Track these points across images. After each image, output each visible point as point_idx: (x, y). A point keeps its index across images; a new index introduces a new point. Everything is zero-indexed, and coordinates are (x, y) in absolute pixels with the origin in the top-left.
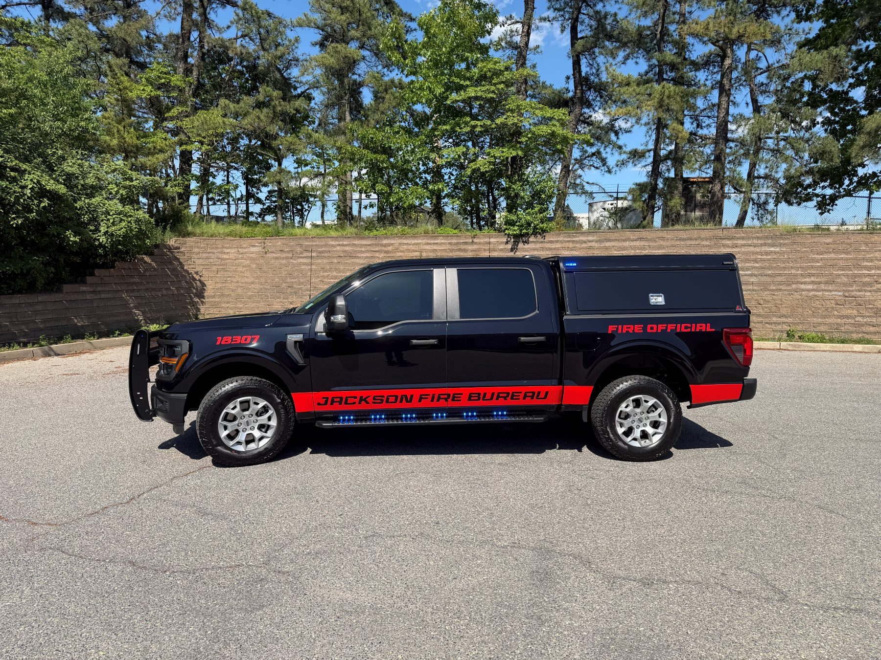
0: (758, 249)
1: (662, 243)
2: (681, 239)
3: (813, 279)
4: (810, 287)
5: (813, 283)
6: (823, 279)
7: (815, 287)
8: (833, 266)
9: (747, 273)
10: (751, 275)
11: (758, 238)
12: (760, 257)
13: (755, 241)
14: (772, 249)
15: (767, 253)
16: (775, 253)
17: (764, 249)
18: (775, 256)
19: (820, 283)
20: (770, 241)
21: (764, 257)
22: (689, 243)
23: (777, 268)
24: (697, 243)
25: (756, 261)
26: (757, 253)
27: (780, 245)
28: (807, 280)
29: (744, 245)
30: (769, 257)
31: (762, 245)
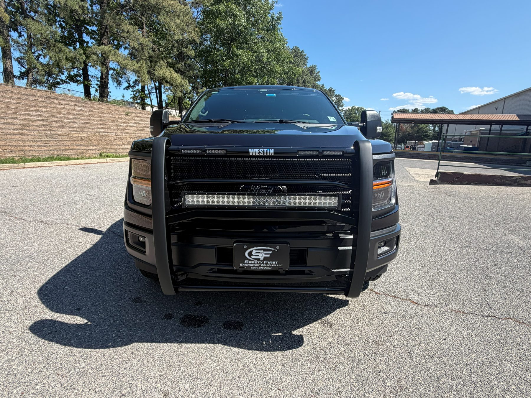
0: (73, 108)
1: (11, 95)
2: (24, 94)
3: (102, 126)
4: (102, 130)
5: (103, 128)
6: (107, 127)
7: (104, 130)
8: (109, 120)
9: (71, 121)
10: (74, 122)
11: (72, 101)
12: (75, 112)
13: (70, 102)
14: (80, 108)
15: (79, 111)
16: (82, 111)
17: (76, 108)
18: (83, 113)
19: (105, 129)
20: (78, 104)
21: (78, 112)
22: (31, 98)
23: (85, 119)
24: (36, 99)
25: (74, 114)
26: (73, 110)
27: (84, 107)
28: (100, 127)
29: (65, 104)
30: (80, 113)
31: (74, 105)
